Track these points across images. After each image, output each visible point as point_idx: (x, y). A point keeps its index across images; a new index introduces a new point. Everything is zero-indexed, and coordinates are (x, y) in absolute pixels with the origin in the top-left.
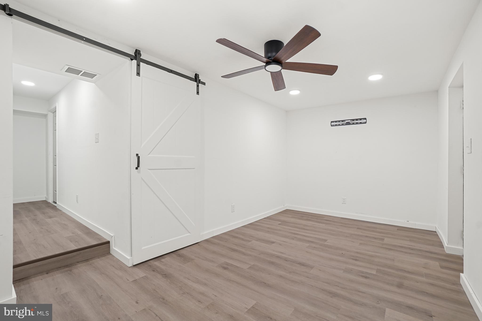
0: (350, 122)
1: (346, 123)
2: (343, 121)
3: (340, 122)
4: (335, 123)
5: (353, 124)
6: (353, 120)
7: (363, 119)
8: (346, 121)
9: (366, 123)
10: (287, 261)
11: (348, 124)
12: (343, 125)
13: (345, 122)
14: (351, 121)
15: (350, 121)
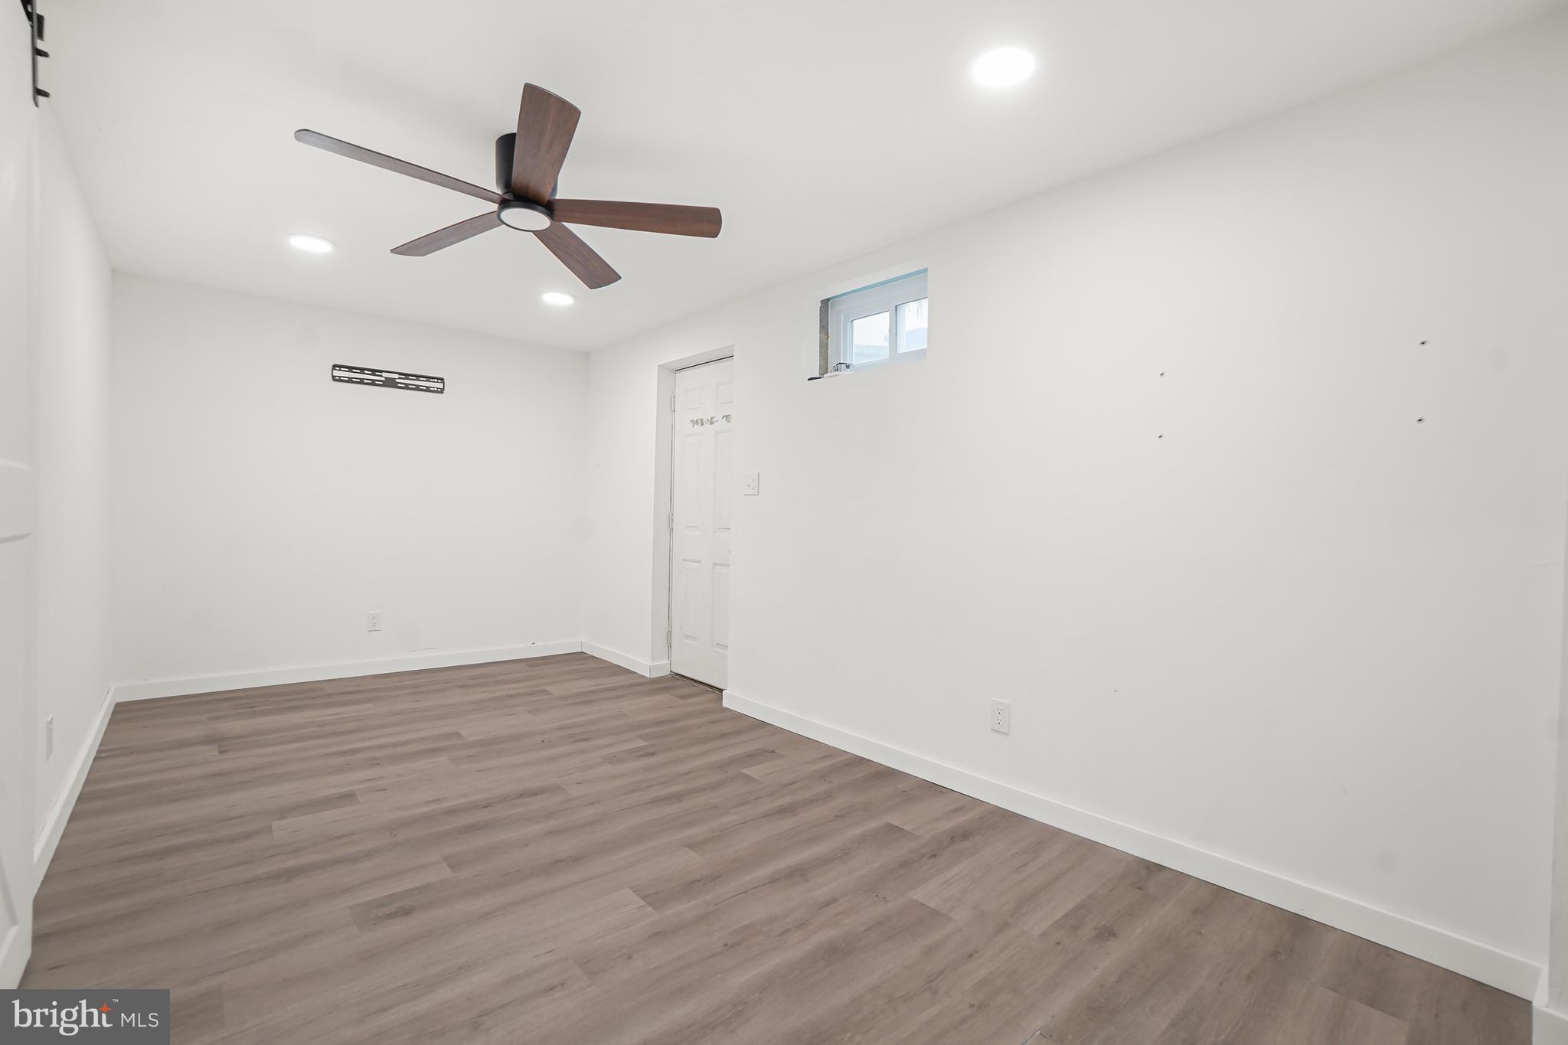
0: (397, 381)
1: (383, 379)
2: (374, 372)
3: (366, 372)
4: (348, 374)
5: (407, 387)
6: (407, 376)
7: (436, 380)
8: (385, 375)
9: (442, 391)
11: (390, 383)
12: (373, 383)
13: (381, 376)
14: (400, 378)
15: (396, 376)
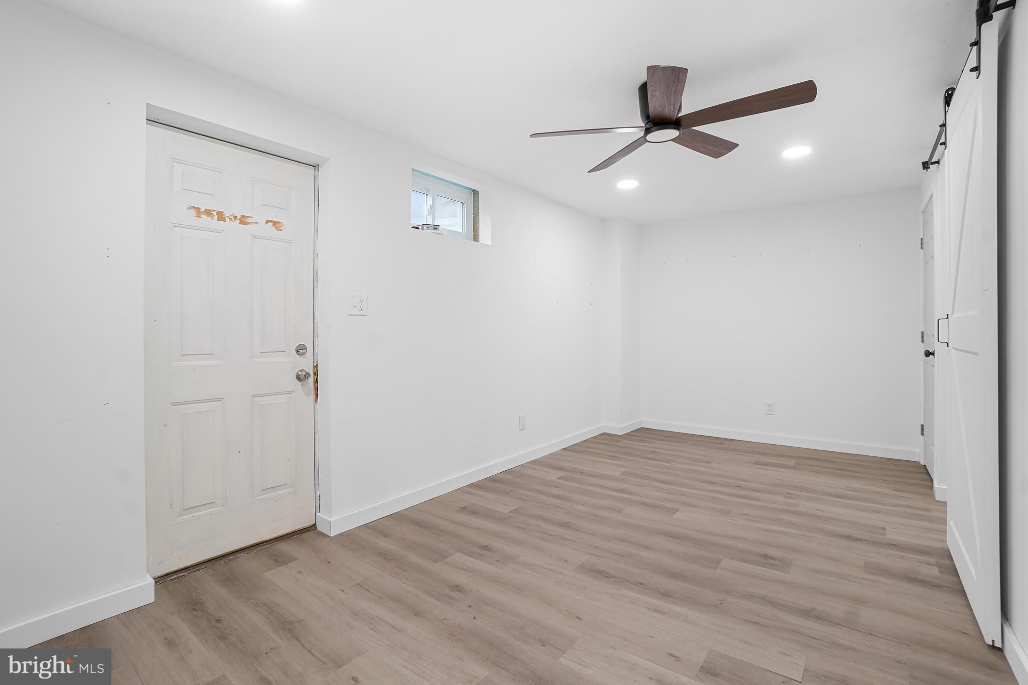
10: (641, 584)
